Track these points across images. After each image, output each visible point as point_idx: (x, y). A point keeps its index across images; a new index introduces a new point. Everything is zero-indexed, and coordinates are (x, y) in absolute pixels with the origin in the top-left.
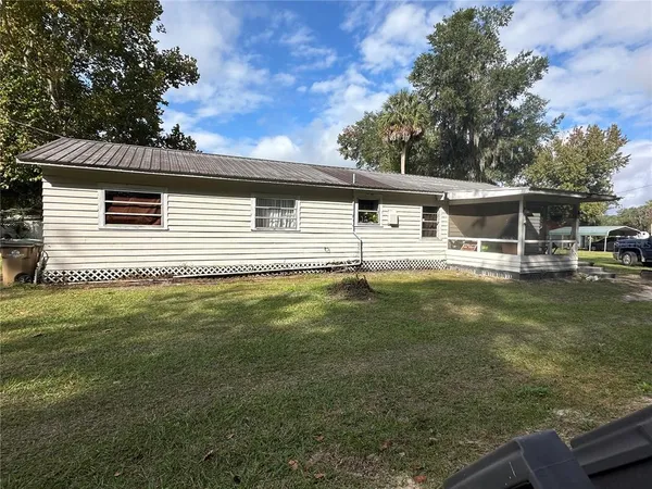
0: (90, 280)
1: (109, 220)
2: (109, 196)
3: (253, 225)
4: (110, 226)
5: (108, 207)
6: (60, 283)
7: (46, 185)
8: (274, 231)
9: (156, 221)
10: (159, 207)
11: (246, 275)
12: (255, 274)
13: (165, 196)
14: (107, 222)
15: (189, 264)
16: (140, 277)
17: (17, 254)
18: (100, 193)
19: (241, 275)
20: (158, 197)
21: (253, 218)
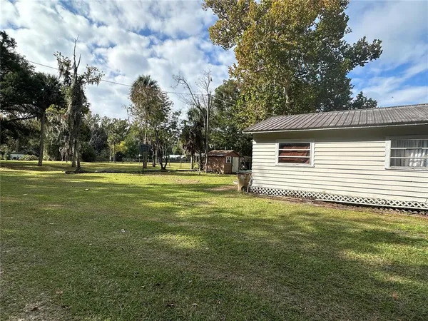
0: (270, 195)
1: (281, 160)
2: (281, 146)
3: (387, 164)
4: (281, 164)
5: (280, 152)
6: (256, 194)
7: (254, 143)
8: (413, 170)
9: (306, 161)
10: (309, 152)
11: (379, 207)
12: (388, 208)
13: (312, 145)
14: (279, 162)
15: (327, 192)
16: (295, 196)
17: (242, 177)
18: (277, 145)
19: (374, 207)
20: (308, 145)
21: (388, 159)
